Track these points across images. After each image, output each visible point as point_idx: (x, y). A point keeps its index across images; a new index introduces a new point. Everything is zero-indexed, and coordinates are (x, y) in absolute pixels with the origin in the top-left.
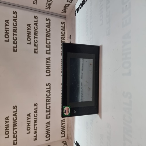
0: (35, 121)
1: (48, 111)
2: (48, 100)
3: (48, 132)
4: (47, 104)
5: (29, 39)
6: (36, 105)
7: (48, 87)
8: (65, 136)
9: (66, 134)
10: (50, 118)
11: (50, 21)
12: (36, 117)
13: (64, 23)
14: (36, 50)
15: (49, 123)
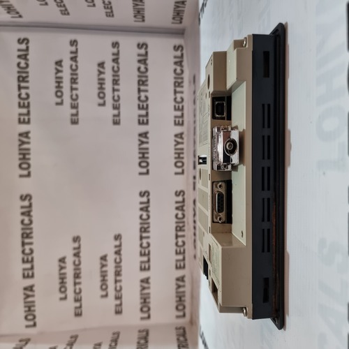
0: (118, 273)
1: (145, 252)
2: (144, 229)
3: (145, 301)
4: (141, 238)
5: (101, 95)
6: (118, 237)
7: (145, 199)
8: (184, 315)
9: (187, 311)
10: (149, 269)
11: (146, 48)
12: (118, 264)
13: (180, 49)
14: (118, 118)
15: (146, 281)
